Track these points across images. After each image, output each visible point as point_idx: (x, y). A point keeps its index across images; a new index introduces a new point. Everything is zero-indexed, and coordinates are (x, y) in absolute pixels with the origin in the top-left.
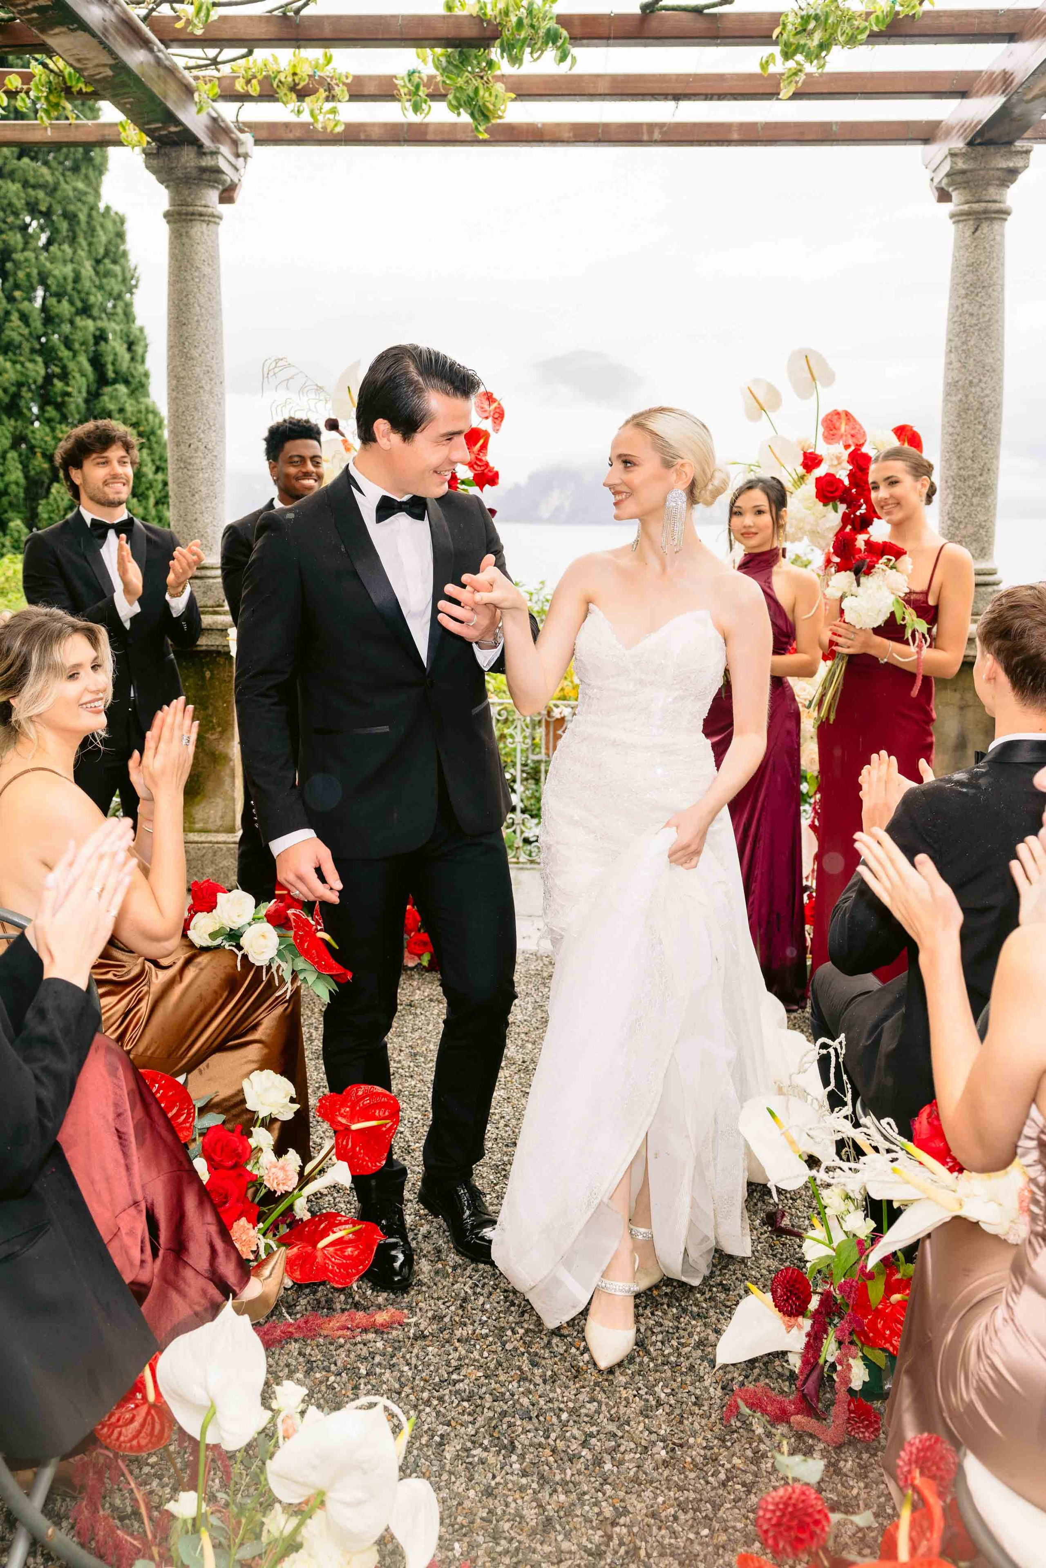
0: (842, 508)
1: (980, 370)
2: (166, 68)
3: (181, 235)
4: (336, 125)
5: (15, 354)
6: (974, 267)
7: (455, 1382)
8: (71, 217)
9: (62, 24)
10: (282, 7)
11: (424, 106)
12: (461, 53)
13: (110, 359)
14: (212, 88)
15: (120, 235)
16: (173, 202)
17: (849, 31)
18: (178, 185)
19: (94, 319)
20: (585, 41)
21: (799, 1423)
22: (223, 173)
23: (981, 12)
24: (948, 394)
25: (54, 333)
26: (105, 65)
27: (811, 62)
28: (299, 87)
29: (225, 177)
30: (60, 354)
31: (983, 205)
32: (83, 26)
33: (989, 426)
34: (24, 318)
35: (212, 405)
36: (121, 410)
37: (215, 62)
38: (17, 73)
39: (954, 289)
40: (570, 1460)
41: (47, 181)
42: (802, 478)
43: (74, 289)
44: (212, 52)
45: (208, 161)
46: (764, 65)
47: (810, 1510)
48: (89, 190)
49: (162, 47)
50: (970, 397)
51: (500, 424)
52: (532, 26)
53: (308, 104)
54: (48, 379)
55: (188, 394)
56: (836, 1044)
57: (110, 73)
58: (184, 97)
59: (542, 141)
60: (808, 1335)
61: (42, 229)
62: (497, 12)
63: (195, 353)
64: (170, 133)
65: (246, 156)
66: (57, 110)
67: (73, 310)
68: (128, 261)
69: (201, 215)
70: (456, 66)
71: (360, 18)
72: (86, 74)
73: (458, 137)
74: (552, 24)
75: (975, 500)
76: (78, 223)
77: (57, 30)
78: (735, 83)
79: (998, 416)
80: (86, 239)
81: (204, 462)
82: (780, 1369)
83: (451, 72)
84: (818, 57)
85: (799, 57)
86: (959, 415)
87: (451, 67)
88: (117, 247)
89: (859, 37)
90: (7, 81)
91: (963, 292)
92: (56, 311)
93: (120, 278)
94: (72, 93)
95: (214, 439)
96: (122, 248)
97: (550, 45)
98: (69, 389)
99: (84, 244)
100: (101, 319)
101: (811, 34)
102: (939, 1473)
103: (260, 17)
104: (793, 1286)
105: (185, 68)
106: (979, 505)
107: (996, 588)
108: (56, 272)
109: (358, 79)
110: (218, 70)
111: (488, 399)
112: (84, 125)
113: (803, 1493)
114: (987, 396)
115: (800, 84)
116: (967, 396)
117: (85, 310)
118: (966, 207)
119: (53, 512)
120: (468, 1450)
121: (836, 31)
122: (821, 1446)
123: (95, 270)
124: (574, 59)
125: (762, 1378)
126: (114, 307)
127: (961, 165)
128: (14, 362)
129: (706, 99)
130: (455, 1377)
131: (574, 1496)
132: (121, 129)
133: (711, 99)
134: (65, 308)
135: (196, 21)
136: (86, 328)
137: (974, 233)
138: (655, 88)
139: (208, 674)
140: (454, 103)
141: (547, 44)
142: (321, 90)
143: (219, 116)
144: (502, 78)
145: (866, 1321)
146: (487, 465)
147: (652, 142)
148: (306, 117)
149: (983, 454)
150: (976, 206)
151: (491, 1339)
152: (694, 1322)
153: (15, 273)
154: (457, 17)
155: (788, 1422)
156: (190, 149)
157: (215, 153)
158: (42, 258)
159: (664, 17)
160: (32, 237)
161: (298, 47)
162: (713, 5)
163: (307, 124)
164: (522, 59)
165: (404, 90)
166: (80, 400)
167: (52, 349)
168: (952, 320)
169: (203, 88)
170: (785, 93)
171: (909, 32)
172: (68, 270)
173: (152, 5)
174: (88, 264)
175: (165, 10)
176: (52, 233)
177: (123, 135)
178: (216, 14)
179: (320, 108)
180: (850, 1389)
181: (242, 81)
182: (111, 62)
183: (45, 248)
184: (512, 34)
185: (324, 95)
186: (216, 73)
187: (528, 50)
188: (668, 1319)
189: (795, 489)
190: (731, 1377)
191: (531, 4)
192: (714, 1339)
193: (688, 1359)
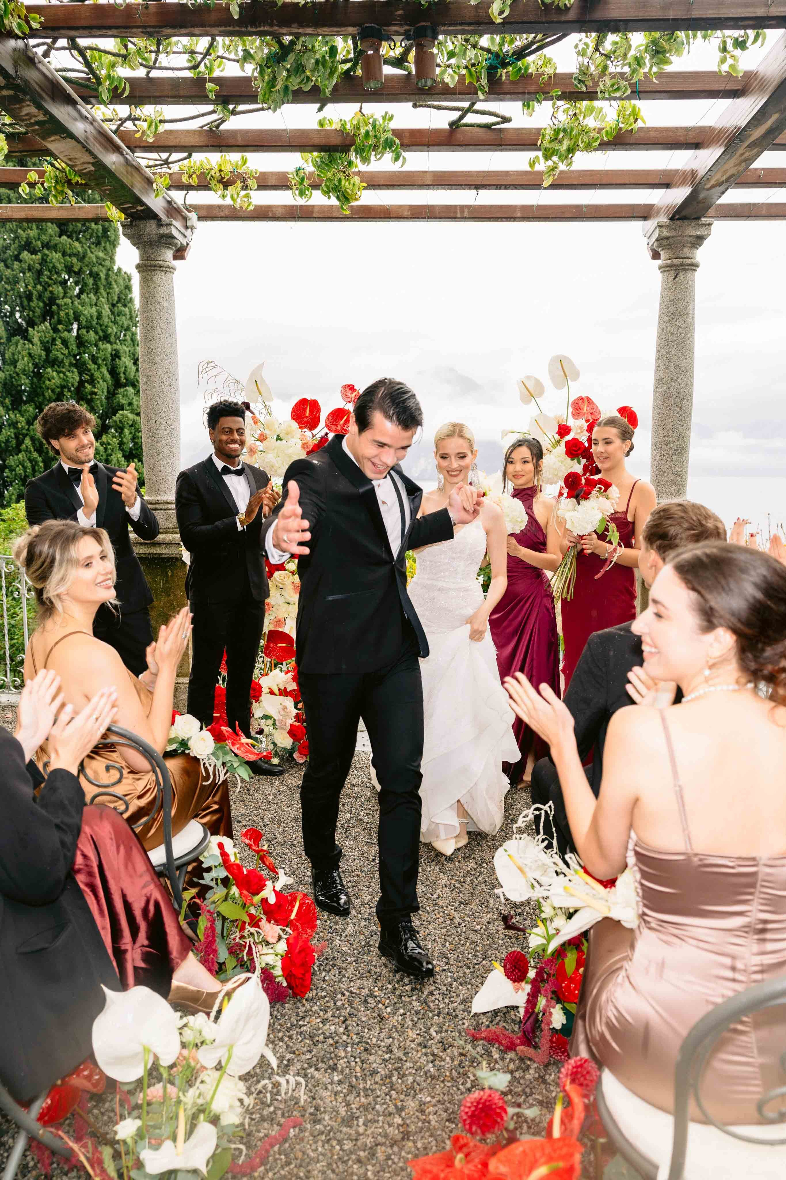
0: (584, 461)
1: (678, 371)
2: (133, 166)
3: (147, 280)
4: (249, 205)
5: (59, 367)
6: (674, 301)
7: (301, 1027)
8: (95, 276)
9: (55, 134)
10: (208, 124)
11: (307, 192)
12: (330, 155)
13: (122, 370)
14: (165, 180)
15: (128, 288)
16: (142, 258)
17: (587, 140)
18: (145, 246)
19: (111, 344)
20: (414, 148)
21: (522, 1051)
22: (175, 238)
23: (677, 128)
25: (84, 353)
26: (89, 163)
27: (563, 162)
28: (225, 180)
29: (176, 241)
30: (89, 367)
31: (680, 260)
32: (71, 136)
33: (684, 408)
34: (65, 343)
35: (170, 395)
36: (130, 404)
37: (166, 162)
38: (35, 170)
39: (661, 317)
40: (371, 1075)
41: (79, 252)
42: (558, 442)
43: (97, 324)
44: (164, 155)
45: (164, 231)
46: (532, 164)
47: (494, 1106)
48: (107, 257)
49: (129, 151)
50: (671, 389)
52: (376, 136)
53: (230, 190)
54: (81, 383)
55: (154, 387)
56: (546, 807)
57: (92, 168)
58: (146, 186)
59: (390, 218)
60: (528, 994)
61: (76, 283)
62: (352, 128)
63: (158, 360)
64: (138, 210)
65: (192, 228)
66: (62, 195)
67: (97, 337)
68: (134, 305)
69: (161, 267)
70: (327, 165)
71: (261, 131)
72: (77, 169)
73: (334, 215)
74: (389, 135)
75: (674, 458)
76: (100, 279)
77: (53, 138)
78: (515, 177)
79: (690, 402)
80: (105, 290)
81: (166, 433)
82: (513, 1017)
83: (324, 169)
84: (566, 158)
85: (555, 158)
86: (664, 401)
87: (323, 165)
88: (126, 297)
89: (594, 144)
90: (28, 176)
91: (667, 318)
92: (86, 338)
93: (128, 317)
94: (72, 184)
95: (172, 417)
96: (129, 296)
97: (388, 150)
98: (96, 390)
99: (104, 294)
100: (115, 343)
101: (561, 142)
102: (585, 1082)
103: (194, 131)
104: (517, 964)
105: (146, 167)
106: (676, 460)
108: (86, 312)
109: (264, 175)
110: (170, 168)
111: (350, 389)
112: (83, 207)
113: (490, 1096)
114: (682, 388)
115: (556, 177)
116: (669, 388)
117: (106, 338)
118: (669, 262)
120: (305, 1069)
121: (578, 141)
122: (535, 1065)
123: (111, 311)
124: (405, 159)
125: (501, 1023)
126: (125, 335)
127: (666, 233)
128: (59, 372)
129: (496, 189)
130: (301, 1023)
131: (371, 1099)
132: (107, 209)
133: (500, 189)
134: (92, 336)
135: (148, 132)
136: (106, 349)
137: (674, 279)
138: (461, 180)
139: (170, 573)
140: (325, 189)
141: (386, 149)
142: (239, 182)
143: (172, 200)
144: (359, 173)
145: (564, 985)
147: (463, 219)
148: (228, 201)
149: (680, 427)
150: (675, 261)
151: (327, 999)
152: (461, 987)
153: (59, 313)
154: (326, 131)
155: (515, 1050)
156: (152, 222)
157: (169, 225)
158: (76, 303)
159: (464, 130)
160: (69, 289)
161: (221, 152)
162: (498, 123)
163: (230, 206)
164: (369, 160)
165: (293, 182)
166: (103, 397)
167: (84, 363)
168: (659, 338)
169: (159, 180)
170: (546, 184)
171: (628, 142)
172: (93, 311)
173: (119, 122)
174: (106, 307)
175: (129, 125)
176: (82, 286)
177: (109, 213)
178: (162, 128)
179: (238, 194)
180: (554, 1028)
181: (186, 176)
182: (92, 161)
183: (78, 296)
184: (362, 142)
185: (240, 185)
186: (168, 171)
187: (373, 153)
188: (445, 985)
189: (551, 449)
190: (480, 1022)
191: (375, 121)
192: (472, 998)
193: (454, 1011)
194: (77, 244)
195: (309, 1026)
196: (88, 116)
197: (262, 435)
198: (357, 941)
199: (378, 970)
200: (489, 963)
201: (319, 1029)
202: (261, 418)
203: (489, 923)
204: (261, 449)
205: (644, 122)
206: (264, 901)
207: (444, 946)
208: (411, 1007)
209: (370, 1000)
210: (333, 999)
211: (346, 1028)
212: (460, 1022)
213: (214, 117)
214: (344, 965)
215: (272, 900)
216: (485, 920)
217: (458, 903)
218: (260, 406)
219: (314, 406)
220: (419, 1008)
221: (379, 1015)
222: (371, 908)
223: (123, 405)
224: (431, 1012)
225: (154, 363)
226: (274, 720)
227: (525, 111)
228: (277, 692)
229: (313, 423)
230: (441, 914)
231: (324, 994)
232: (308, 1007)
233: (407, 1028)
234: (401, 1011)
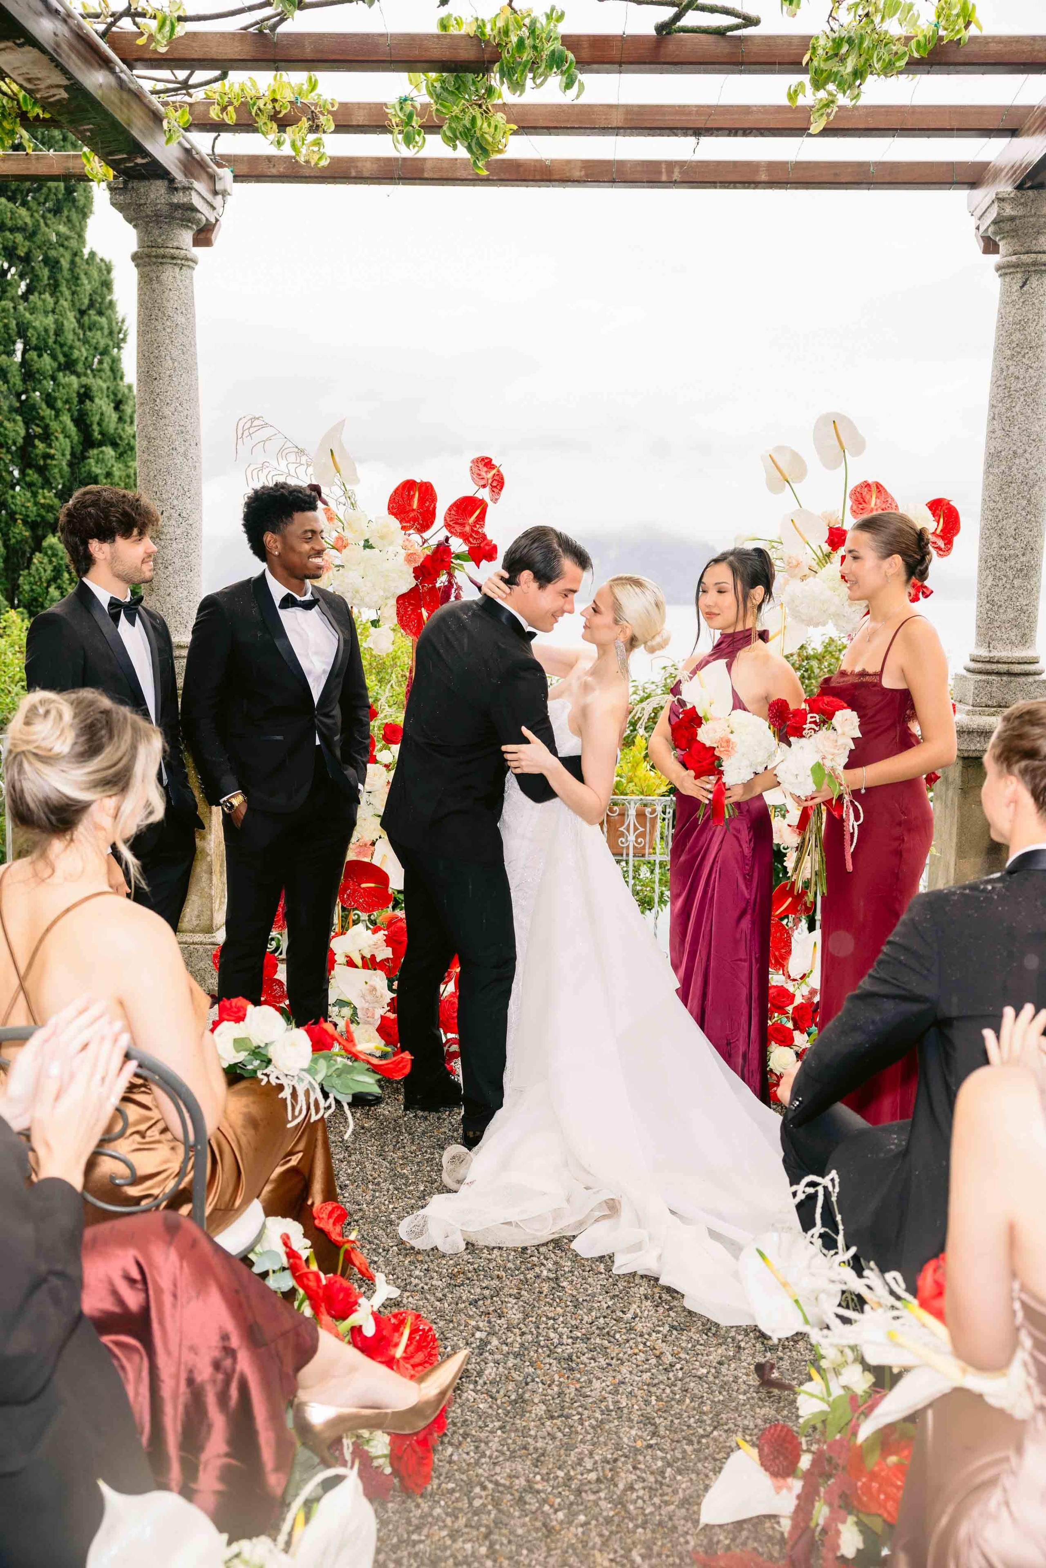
1: (1025, 439)
2: (130, 91)
3: (151, 280)
4: (320, 158)
6: (1020, 324)
7: (415, 1543)
8: (53, 264)
9: (7, 38)
10: (257, 23)
11: (417, 137)
12: (457, 77)
13: (96, 418)
14: (183, 115)
15: (107, 285)
16: (142, 242)
17: (886, 57)
18: (147, 223)
19: (78, 376)
20: (595, 66)
22: (197, 211)
23: (1034, 38)
24: (989, 466)
25: (34, 391)
26: (58, 86)
27: (844, 93)
28: (281, 115)
29: (199, 215)
30: (42, 413)
31: (1033, 255)
32: (32, 41)
33: (1033, 501)
34: (3, 373)
35: (186, 469)
36: (108, 475)
37: (185, 86)
39: (998, 350)
41: (26, 224)
42: (828, 556)
43: (55, 342)
44: (182, 74)
45: (179, 198)
46: (793, 95)
48: (72, 234)
49: (124, 67)
50: (1014, 468)
51: (499, 494)
52: (535, 47)
53: (290, 133)
54: (29, 439)
56: (826, 1181)
57: (65, 95)
58: (151, 124)
59: (550, 181)
60: (799, 1497)
61: (22, 276)
62: (495, 32)
63: (167, 411)
64: (137, 165)
65: (224, 193)
66: (12, 139)
67: (55, 365)
68: (115, 313)
69: (173, 258)
70: (452, 93)
71: (344, 36)
72: (38, 96)
73: (458, 175)
74: (557, 45)
75: (1017, 582)
76: (61, 269)
77: (2, 46)
78: (762, 116)
80: (70, 288)
81: (179, 531)
82: (770, 1532)
83: (446, 100)
84: (850, 86)
85: (831, 87)
86: (1002, 489)
87: (445, 94)
88: (103, 298)
89: (897, 64)
91: (1009, 352)
92: (36, 366)
93: (106, 332)
94: (28, 119)
95: (188, 506)
96: (109, 298)
97: (555, 70)
98: (52, 451)
99: (67, 293)
100: (85, 375)
101: (843, 60)
103: (234, 34)
104: (781, 1445)
105: (152, 93)
106: (1020, 587)
107: (1037, 678)
108: (37, 324)
109: (346, 108)
110: (190, 96)
111: (486, 465)
112: (44, 157)
114: (1032, 468)
115: (831, 118)
116: (1010, 468)
117: (69, 366)
118: (1014, 258)
119: (35, 583)
121: (872, 57)
123: (78, 321)
124: (582, 87)
125: (750, 1542)
126: (101, 362)
127: (1009, 211)
129: (729, 135)
130: (415, 1537)
132: (84, 160)
133: (736, 135)
134: (46, 362)
135: (159, 37)
136: (70, 385)
137: (1022, 287)
138: (674, 121)
140: (449, 134)
141: (551, 69)
142: (304, 119)
143: (193, 147)
144: (504, 107)
145: (859, 1484)
146: (484, 537)
147: (672, 183)
148: (287, 150)
149: (1026, 532)
150: (1024, 257)
151: (457, 1495)
152: (679, 1478)
154: (452, 37)
156: (159, 183)
157: (188, 189)
158: (21, 308)
159: (682, 40)
160: (10, 284)
161: (277, 69)
162: (737, 27)
163: (288, 158)
164: (523, 85)
165: (395, 120)
166: (64, 463)
167: (33, 407)
168: (996, 384)
169: (173, 115)
170: (815, 128)
171: (952, 59)
172: (50, 321)
173: (110, 20)
174: (71, 315)
175: (126, 24)
176: (31, 281)
177: (88, 168)
178: (182, 29)
179: (303, 140)
180: (842, 1556)
181: (217, 108)
182: (66, 82)
183: (25, 297)
184: (513, 56)
185: (307, 125)
186: (187, 99)
187: (531, 75)
188: (652, 1473)
189: (816, 568)
190: (715, 1539)
191: (534, 22)
192: (699, 1496)
193: (671, 1519)
194: (23, 212)
195: (428, 1542)
196: (60, 9)
197: (340, 538)
198: (502, 1392)
199: (539, 1445)
200: (724, 1435)
201: (446, 1548)
202: (340, 511)
203: (720, 1363)
204: (338, 562)
205: (980, 28)
206: (356, 1331)
207: (647, 1403)
208: (597, 1510)
209: (528, 1497)
210: (468, 1494)
211: (491, 1546)
212: (682, 1540)
213: (268, 11)
214: (483, 1435)
215: (369, 1330)
216: (714, 1358)
217: (667, 1327)
218: (338, 491)
219: (427, 492)
220: (611, 1513)
221: (545, 1525)
222: (523, 1334)
223: (97, 476)
224: (631, 1520)
225: (157, 414)
226: (355, 1008)
227: (785, 8)
228: (359, 962)
229: (424, 521)
230: (641, 1347)
231: (451, 1485)
232: (426, 1509)
233: (593, 1548)
234: (582, 1518)
